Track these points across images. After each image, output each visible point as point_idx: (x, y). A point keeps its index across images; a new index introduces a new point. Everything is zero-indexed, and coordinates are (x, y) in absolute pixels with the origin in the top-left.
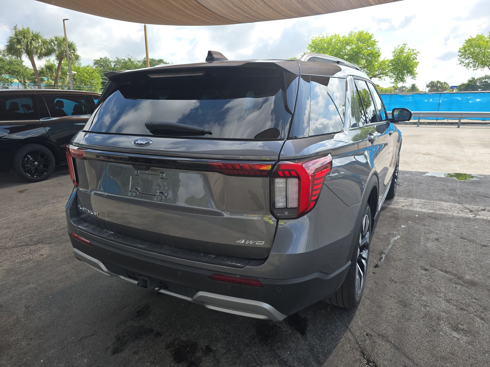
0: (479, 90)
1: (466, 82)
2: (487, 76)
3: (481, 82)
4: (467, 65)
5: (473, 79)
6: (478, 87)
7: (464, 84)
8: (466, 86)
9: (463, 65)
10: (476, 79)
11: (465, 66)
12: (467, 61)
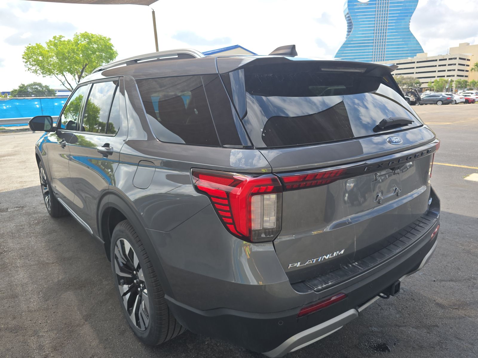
0: (33, 96)
1: (17, 88)
2: (35, 83)
3: (32, 88)
4: (36, 71)
5: (23, 85)
6: (31, 93)
7: (16, 90)
8: (19, 93)
9: (31, 71)
10: (26, 85)
11: (33, 72)
12: (34, 68)
